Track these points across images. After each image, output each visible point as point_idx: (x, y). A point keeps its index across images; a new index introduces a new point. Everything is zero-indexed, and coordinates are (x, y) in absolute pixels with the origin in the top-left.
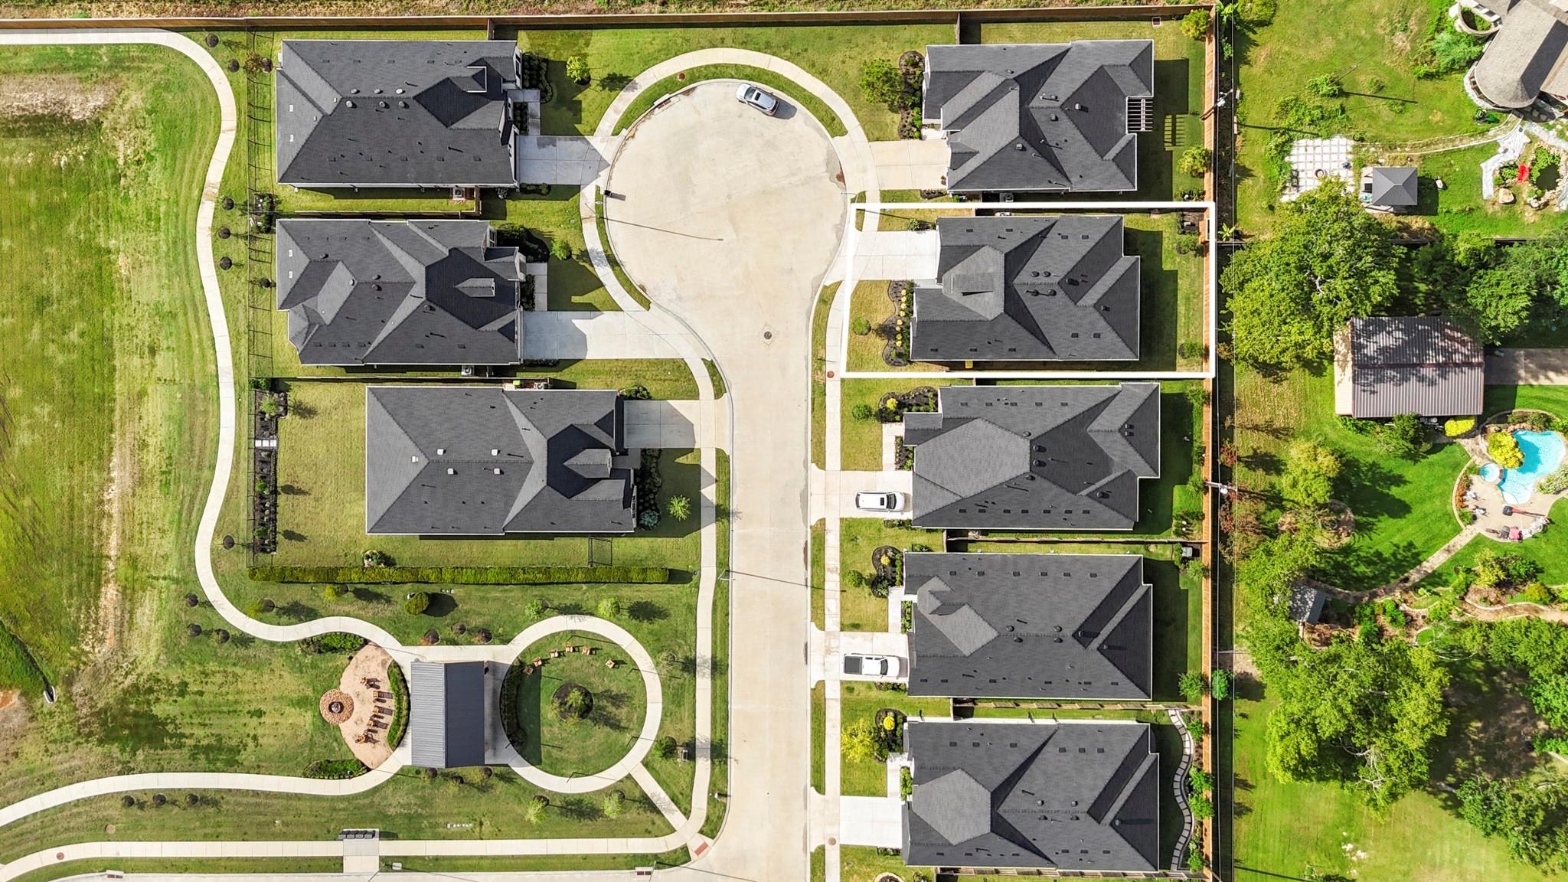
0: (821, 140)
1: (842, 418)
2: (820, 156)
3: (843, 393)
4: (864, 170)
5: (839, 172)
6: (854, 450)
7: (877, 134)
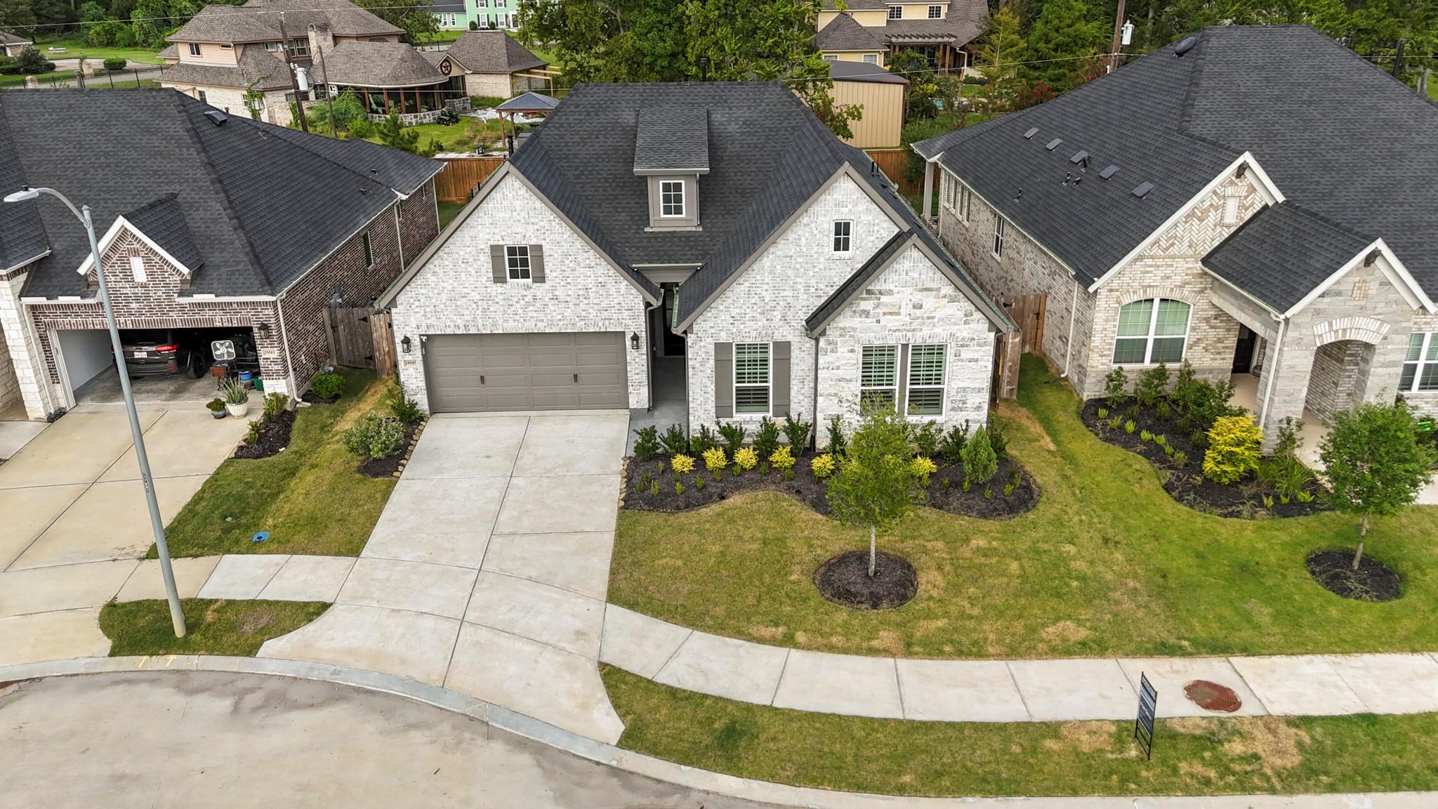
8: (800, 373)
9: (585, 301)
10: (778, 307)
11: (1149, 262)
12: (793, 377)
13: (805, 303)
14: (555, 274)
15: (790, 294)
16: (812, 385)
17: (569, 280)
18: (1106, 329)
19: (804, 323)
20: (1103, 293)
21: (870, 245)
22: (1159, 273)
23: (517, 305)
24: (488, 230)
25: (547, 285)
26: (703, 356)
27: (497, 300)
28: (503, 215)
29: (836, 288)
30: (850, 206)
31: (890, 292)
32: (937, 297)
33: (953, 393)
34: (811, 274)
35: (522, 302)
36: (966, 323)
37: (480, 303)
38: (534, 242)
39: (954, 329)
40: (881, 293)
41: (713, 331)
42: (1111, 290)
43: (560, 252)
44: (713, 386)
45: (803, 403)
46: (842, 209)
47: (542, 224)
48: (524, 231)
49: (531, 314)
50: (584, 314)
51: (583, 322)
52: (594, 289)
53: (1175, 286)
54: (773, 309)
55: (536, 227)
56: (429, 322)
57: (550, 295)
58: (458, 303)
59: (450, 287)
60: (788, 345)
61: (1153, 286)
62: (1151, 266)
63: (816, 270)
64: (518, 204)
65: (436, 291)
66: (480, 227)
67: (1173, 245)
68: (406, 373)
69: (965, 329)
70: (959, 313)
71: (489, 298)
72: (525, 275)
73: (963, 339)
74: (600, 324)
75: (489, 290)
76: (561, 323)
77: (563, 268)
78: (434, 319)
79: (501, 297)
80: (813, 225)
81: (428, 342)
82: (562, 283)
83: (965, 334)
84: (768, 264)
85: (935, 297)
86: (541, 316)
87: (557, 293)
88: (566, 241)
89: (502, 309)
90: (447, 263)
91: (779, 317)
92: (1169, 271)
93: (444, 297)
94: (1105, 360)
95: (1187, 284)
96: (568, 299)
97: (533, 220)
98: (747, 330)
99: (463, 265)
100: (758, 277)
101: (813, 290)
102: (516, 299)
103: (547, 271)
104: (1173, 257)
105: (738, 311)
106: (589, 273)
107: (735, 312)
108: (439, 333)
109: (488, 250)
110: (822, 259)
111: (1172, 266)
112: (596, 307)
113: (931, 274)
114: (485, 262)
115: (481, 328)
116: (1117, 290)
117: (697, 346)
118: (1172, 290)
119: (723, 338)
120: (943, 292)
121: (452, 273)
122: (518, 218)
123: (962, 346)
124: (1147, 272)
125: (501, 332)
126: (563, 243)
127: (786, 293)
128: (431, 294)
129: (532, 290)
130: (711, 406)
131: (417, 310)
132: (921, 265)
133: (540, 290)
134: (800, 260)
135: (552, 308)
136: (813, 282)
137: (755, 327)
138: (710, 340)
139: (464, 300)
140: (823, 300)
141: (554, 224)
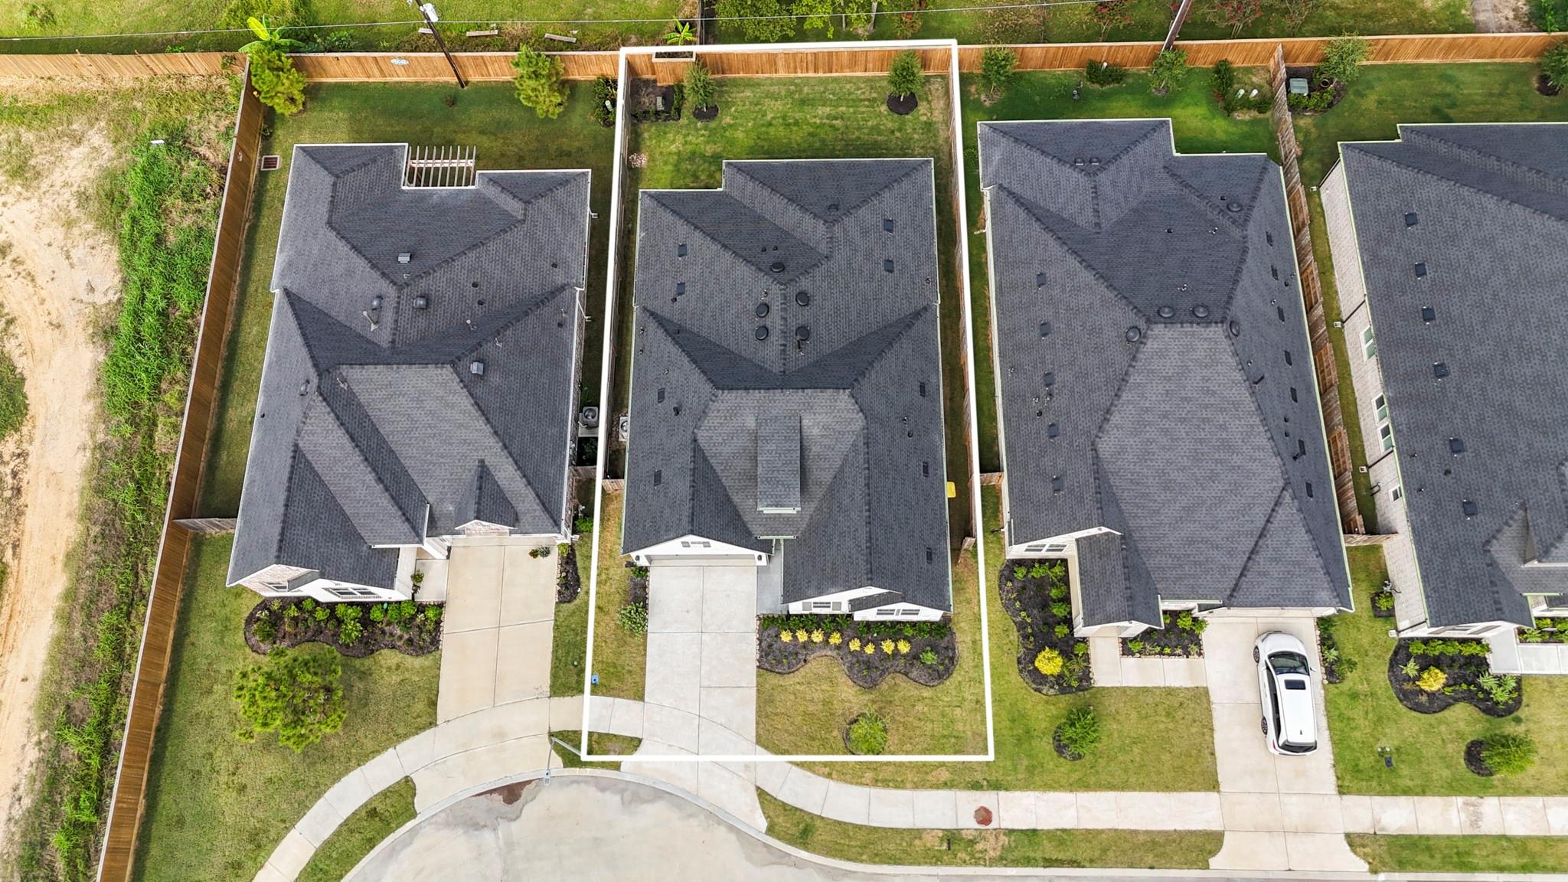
0: (418, 844)
1: (1087, 787)
2: (457, 845)
3: (1027, 786)
4: (500, 735)
5: (498, 798)
6: (1165, 757)
7: (420, 706)
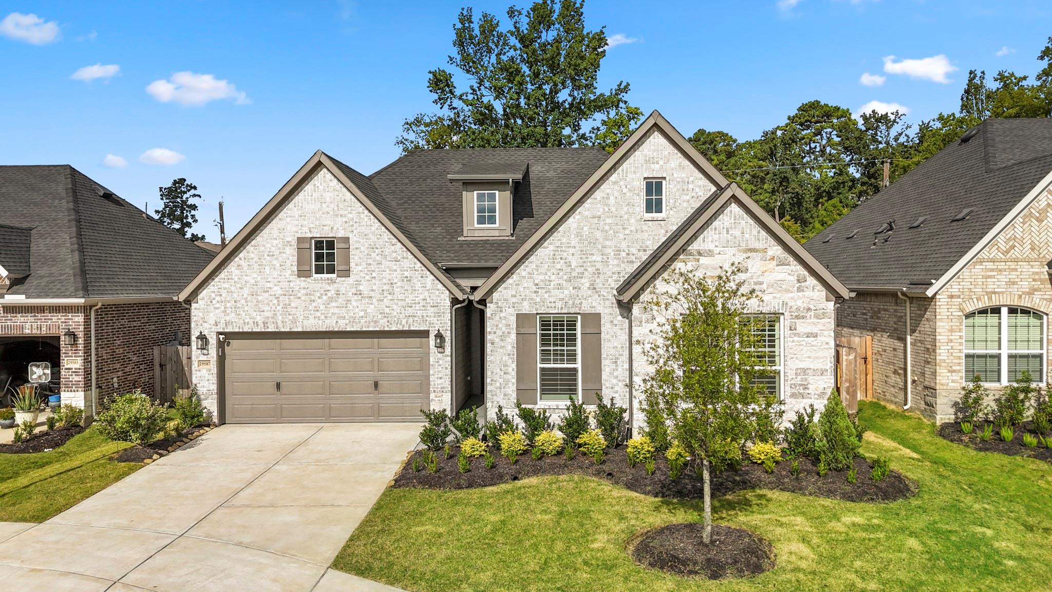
8: (613, 351)
9: (390, 297)
10: (586, 273)
11: (990, 265)
12: (604, 356)
13: (615, 269)
14: (360, 268)
15: (599, 258)
16: (627, 366)
17: (374, 274)
18: (951, 341)
19: (615, 292)
20: (942, 299)
21: (685, 204)
22: (1003, 278)
23: (319, 301)
24: (296, 222)
25: (351, 280)
26: (504, 329)
27: (299, 295)
28: (313, 206)
29: (649, 253)
30: (661, 163)
31: (710, 253)
32: (764, 259)
33: (791, 374)
34: (622, 236)
35: (325, 297)
36: (800, 289)
37: (281, 298)
38: (341, 234)
39: (786, 297)
40: (700, 254)
41: (514, 300)
42: (952, 297)
43: (366, 245)
44: (514, 366)
45: (616, 388)
46: (653, 166)
47: (350, 216)
48: (331, 223)
49: (332, 311)
50: (387, 310)
51: (386, 320)
52: (399, 284)
53: (1024, 293)
54: (581, 276)
55: (344, 220)
56: (228, 318)
57: (354, 290)
58: (260, 298)
59: (253, 282)
60: (598, 316)
61: (998, 293)
62: (992, 270)
63: (627, 232)
64: (328, 196)
65: (238, 286)
66: (288, 219)
67: (1013, 247)
68: (199, 374)
69: (799, 298)
70: (791, 278)
71: (290, 293)
72: (331, 270)
73: (798, 309)
74: (404, 322)
75: (292, 285)
76: (363, 321)
77: (370, 261)
78: (233, 315)
79: (303, 292)
80: (622, 183)
81: (226, 338)
82: (367, 278)
83: (799, 303)
84: (574, 225)
85: (762, 259)
86: (343, 312)
87: (361, 288)
88: (373, 234)
89: (303, 305)
90: (252, 255)
91: (588, 285)
92: (1013, 276)
93: (246, 291)
94: (955, 377)
95: (1036, 290)
96: (372, 294)
97: (341, 212)
98: (552, 300)
99: (268, 258)
100: (564, 240)
101: (624, 254)
102: (318, 294)
103: (352, 265)
104: (1016, 260)
105: (542, 277)
106: (395, 267)
107: (538, 278)
108: (237, 330)
109: (294, 243)
110: (633, 221)
111: (1016, 270)
112: (400, 303)
113: (755, 232)
114: (291, 255)
115: (280, 325)
116: (959, 297)
117: (497, 318)
118: (1020, 297)
119: (526, 308)
120: (770, 253)
121: (256, 266)
122: (328, 210)
123: (797, 317)
124: (990, 277)
125: (300, 330)
126: (370, 236)
127: (594, 258)
128: (233, 289)
129: (335, 285)
130: (512, 390)
131: (218, 305)
132: (743, 222)
133: (344, 284)
134: (608, 221)
135: (354, 304)
136: (624, 245)
137: (561, 296)
138: (511, 310)
139: (266, 295)
140: (636, 266)
141: (362, 216)
